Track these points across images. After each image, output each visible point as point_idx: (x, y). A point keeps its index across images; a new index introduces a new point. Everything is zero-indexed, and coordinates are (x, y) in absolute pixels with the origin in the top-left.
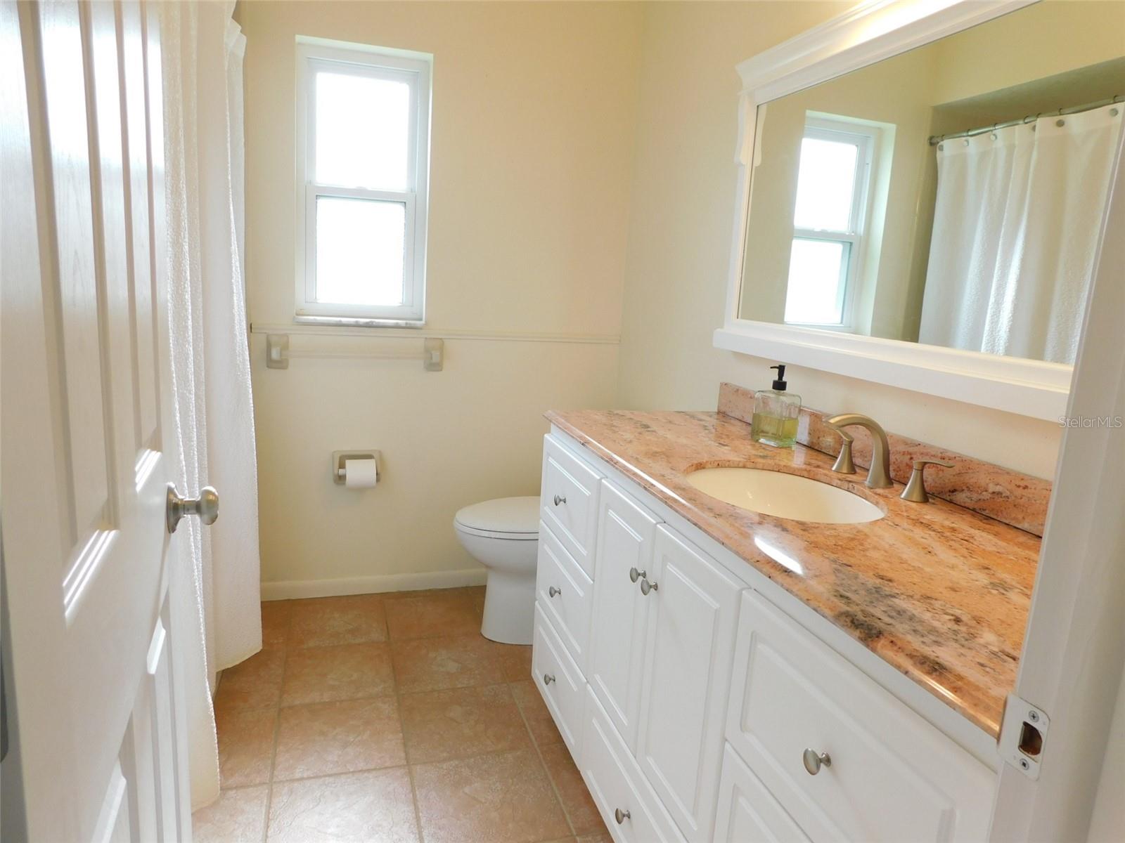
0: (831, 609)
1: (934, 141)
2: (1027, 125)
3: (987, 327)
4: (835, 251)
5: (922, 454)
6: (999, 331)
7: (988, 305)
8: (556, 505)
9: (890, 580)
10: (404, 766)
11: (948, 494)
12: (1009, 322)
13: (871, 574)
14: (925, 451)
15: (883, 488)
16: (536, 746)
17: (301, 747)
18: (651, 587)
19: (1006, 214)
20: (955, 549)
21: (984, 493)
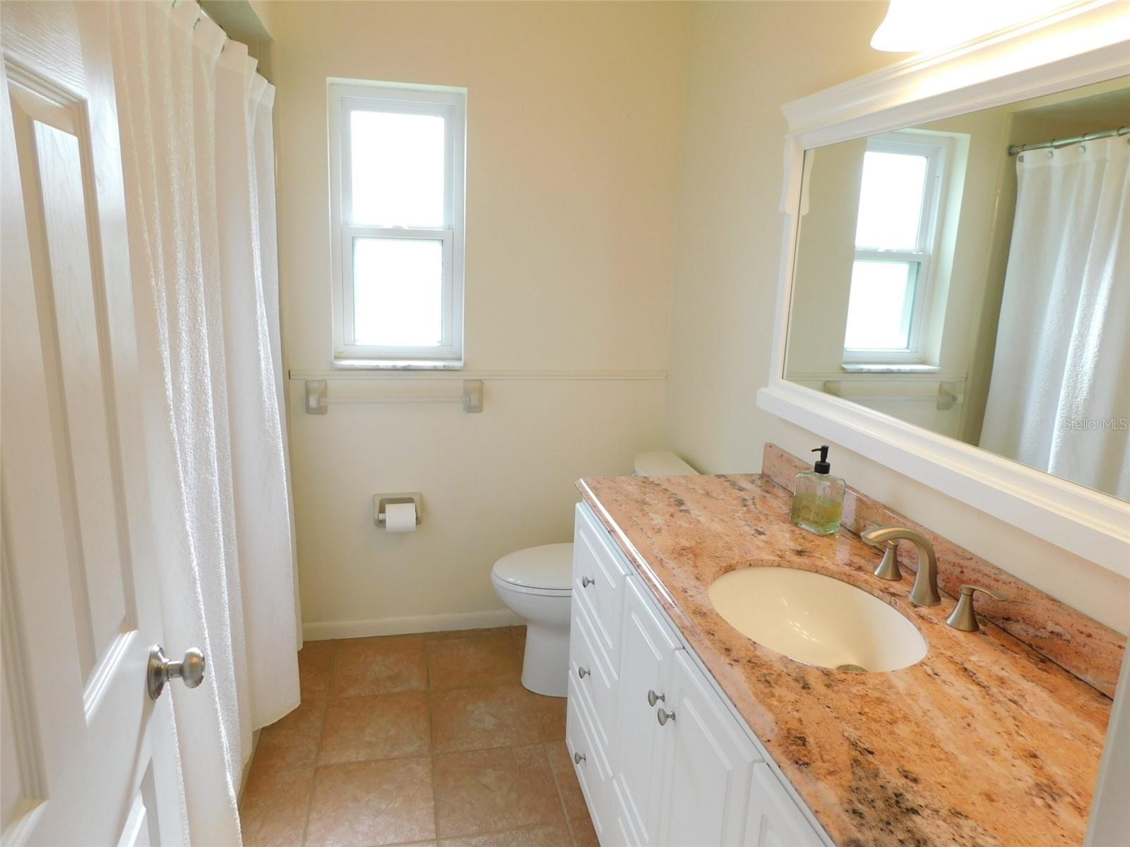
0: (841, 834)
1: (1014, 150)
2: (1121, 137)
3: (1069, 362)
4: (901, 271)
5: (974, 570)
6: (1082, 367)
7: (1070, 337)
8: (585, 586)
9: (915, 780)
10: (432, 840)
11: (1002, 620)
12: (1094, 358)
13: (895, 766)
14: (977, 567)
15: (929, 606)
16: (568, 820)
17: (333, 814)
18: (668, 716)
19: (1093, 237)
20: (1000, 720)
21: (1043, 630)
